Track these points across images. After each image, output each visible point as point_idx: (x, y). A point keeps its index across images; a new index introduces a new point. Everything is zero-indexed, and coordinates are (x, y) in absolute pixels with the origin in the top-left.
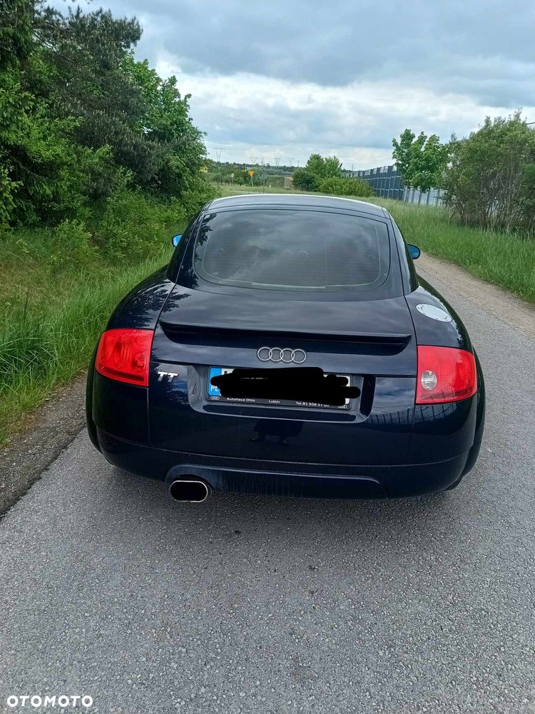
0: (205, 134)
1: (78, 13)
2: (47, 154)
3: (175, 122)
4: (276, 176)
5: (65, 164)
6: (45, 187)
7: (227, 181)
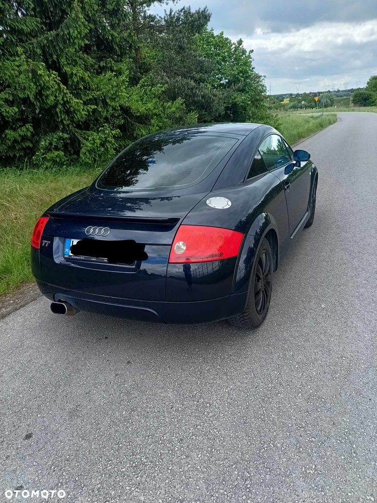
0: (265, 76)
1: (171, 13)
2: (142, 109)
3: (241, 72)
4: (345, 97)
5: (156, 114)
6: (142, 130)
7: (301, 108)
